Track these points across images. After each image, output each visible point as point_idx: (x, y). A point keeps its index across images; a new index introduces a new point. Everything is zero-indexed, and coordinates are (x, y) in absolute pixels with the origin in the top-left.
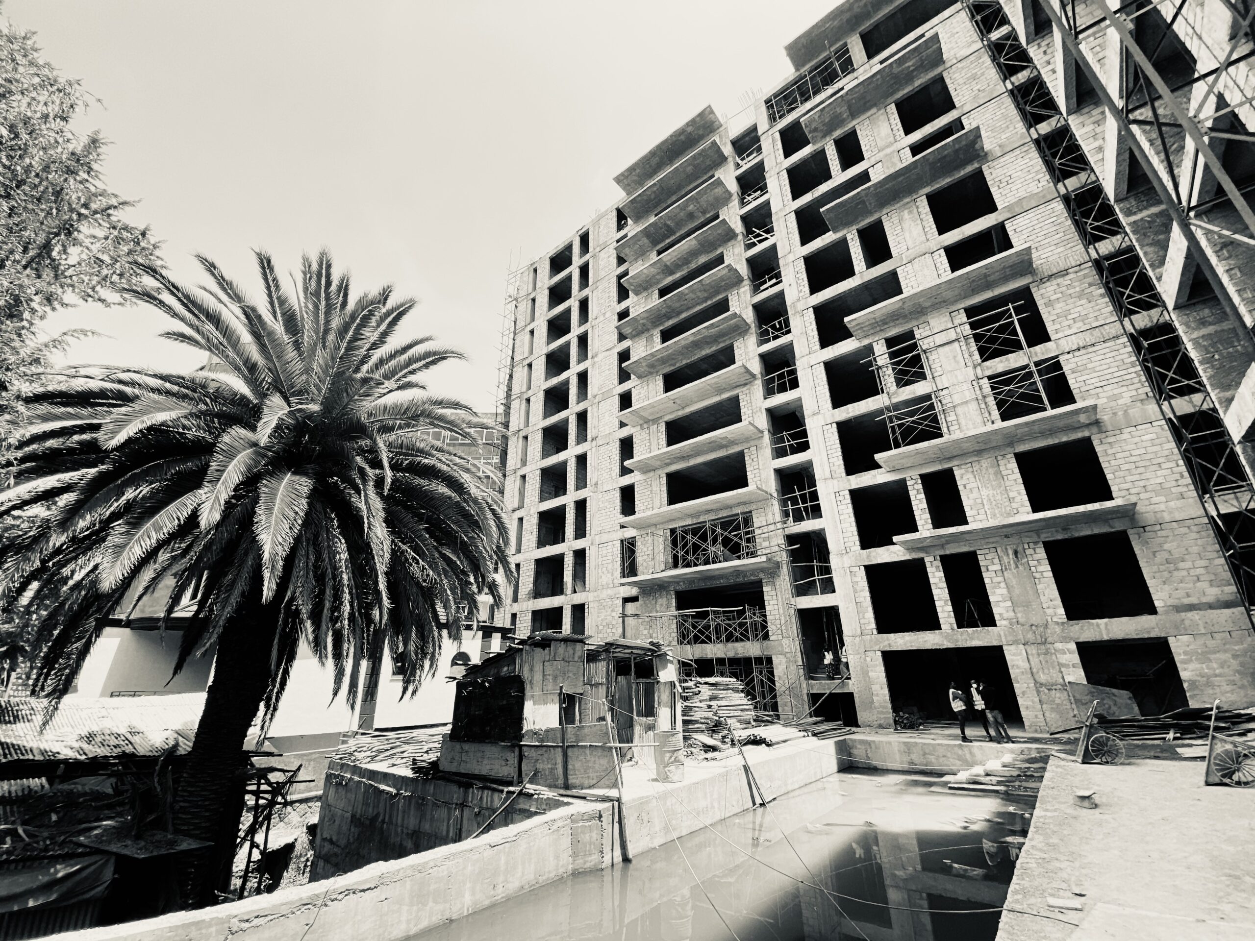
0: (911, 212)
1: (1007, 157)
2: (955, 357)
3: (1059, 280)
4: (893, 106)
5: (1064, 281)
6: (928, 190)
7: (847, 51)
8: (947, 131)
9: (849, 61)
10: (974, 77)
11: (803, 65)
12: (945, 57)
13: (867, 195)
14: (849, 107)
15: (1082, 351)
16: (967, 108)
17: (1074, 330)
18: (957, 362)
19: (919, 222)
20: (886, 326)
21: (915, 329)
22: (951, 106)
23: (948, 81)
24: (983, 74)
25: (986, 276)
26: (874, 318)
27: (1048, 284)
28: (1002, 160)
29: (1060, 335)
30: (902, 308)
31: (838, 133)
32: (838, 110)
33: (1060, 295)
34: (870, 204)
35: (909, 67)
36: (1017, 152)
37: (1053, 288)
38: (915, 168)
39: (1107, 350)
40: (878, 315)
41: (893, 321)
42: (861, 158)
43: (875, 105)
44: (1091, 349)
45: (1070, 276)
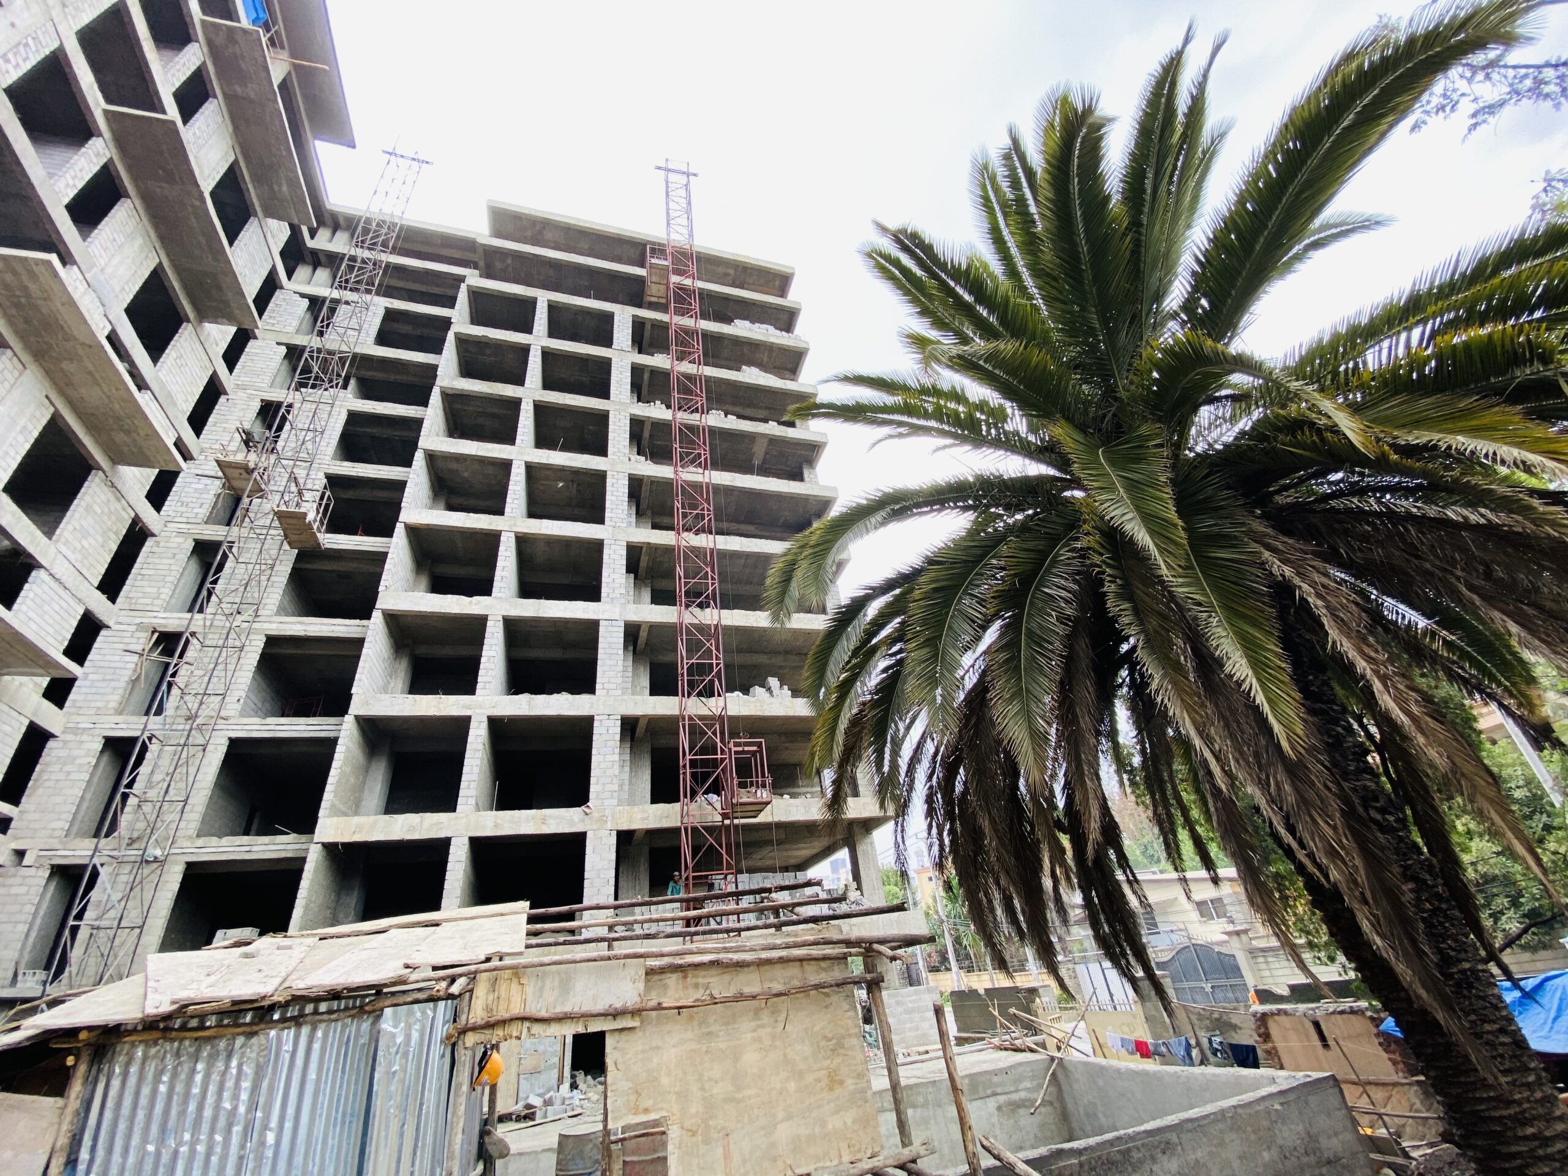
1: (200, 348)
3: (112, 499)
4: (233, 157)
5: (116, 506)
6: (166, 264)
21: (8, 353)
23: (249, 226)
27: (106, 489)
28: (198, 344)
29: (63, 549)
36: (205, 357)
41: (26, 318)
45: (118, 506)
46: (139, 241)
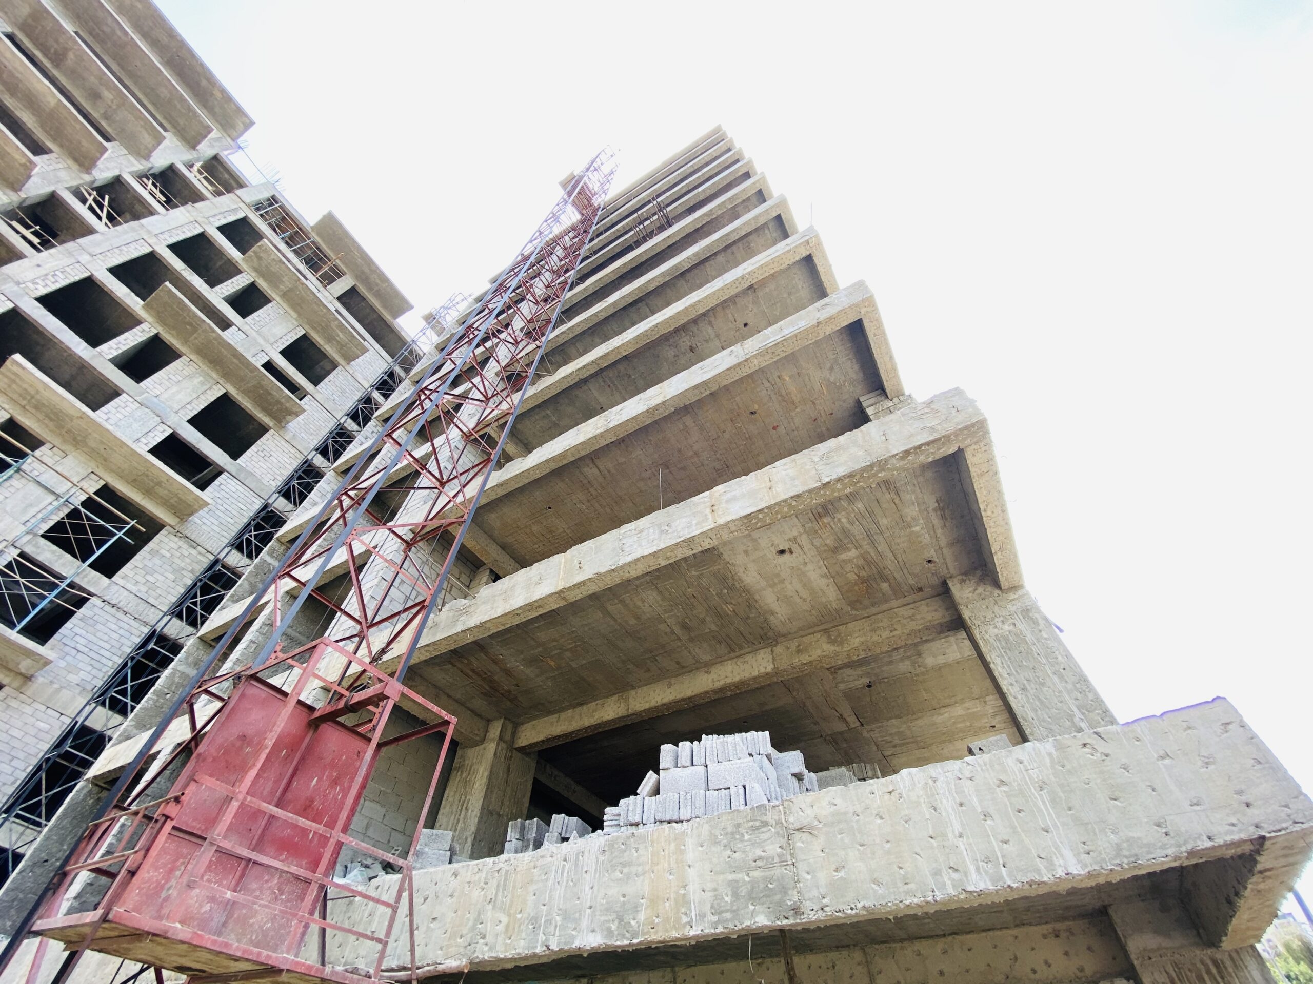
0: (202, 384)
1: (287, 445)
2: (31, 505)
3: (185, 546)
4: (303, 332)
5: (186, 549)
6: (233, 392)
7: (339, 277)
8: (293, 387)
9: (331, 281)
10: (343, 392)
11: (319, 234)
12: (353, 363)
13: (205, 331)
14: (290, 290)
15: (113, 610)
16: (318, 396)
17: (134, 589)
18: (25, 510)
19: (195, 396)
20: (33, 411)
21: (48, 446)
22: (316, 381)
23: (335, 372)
24: (347, 398)
25: (159, 484)
26: (38, 392)
27: (176, 539)
28: (283, 442)
29: (121, 582)
30: (71, 418)
31: (262, 284)
32: (285, 279)
33: (168, 555)
34: (196, 338)
35: (338, 336)
36: (293, 450)
37: (172, 545)
38: (252, 371)
39: (127, 627)
40: (46, 394)
41: (47, 416)
42: (244, 314)
43: (299, 315)
44: (120, 615)
45: (194, 552)
46: (198, 379)
